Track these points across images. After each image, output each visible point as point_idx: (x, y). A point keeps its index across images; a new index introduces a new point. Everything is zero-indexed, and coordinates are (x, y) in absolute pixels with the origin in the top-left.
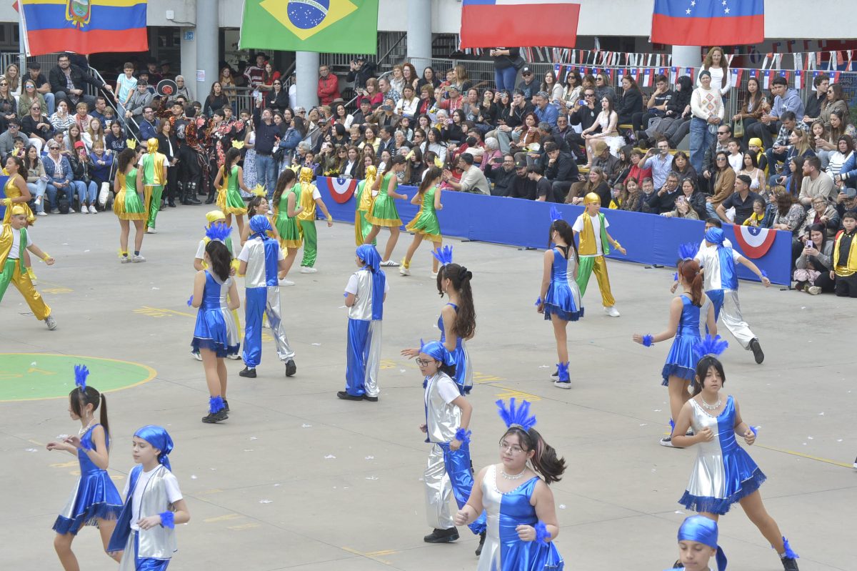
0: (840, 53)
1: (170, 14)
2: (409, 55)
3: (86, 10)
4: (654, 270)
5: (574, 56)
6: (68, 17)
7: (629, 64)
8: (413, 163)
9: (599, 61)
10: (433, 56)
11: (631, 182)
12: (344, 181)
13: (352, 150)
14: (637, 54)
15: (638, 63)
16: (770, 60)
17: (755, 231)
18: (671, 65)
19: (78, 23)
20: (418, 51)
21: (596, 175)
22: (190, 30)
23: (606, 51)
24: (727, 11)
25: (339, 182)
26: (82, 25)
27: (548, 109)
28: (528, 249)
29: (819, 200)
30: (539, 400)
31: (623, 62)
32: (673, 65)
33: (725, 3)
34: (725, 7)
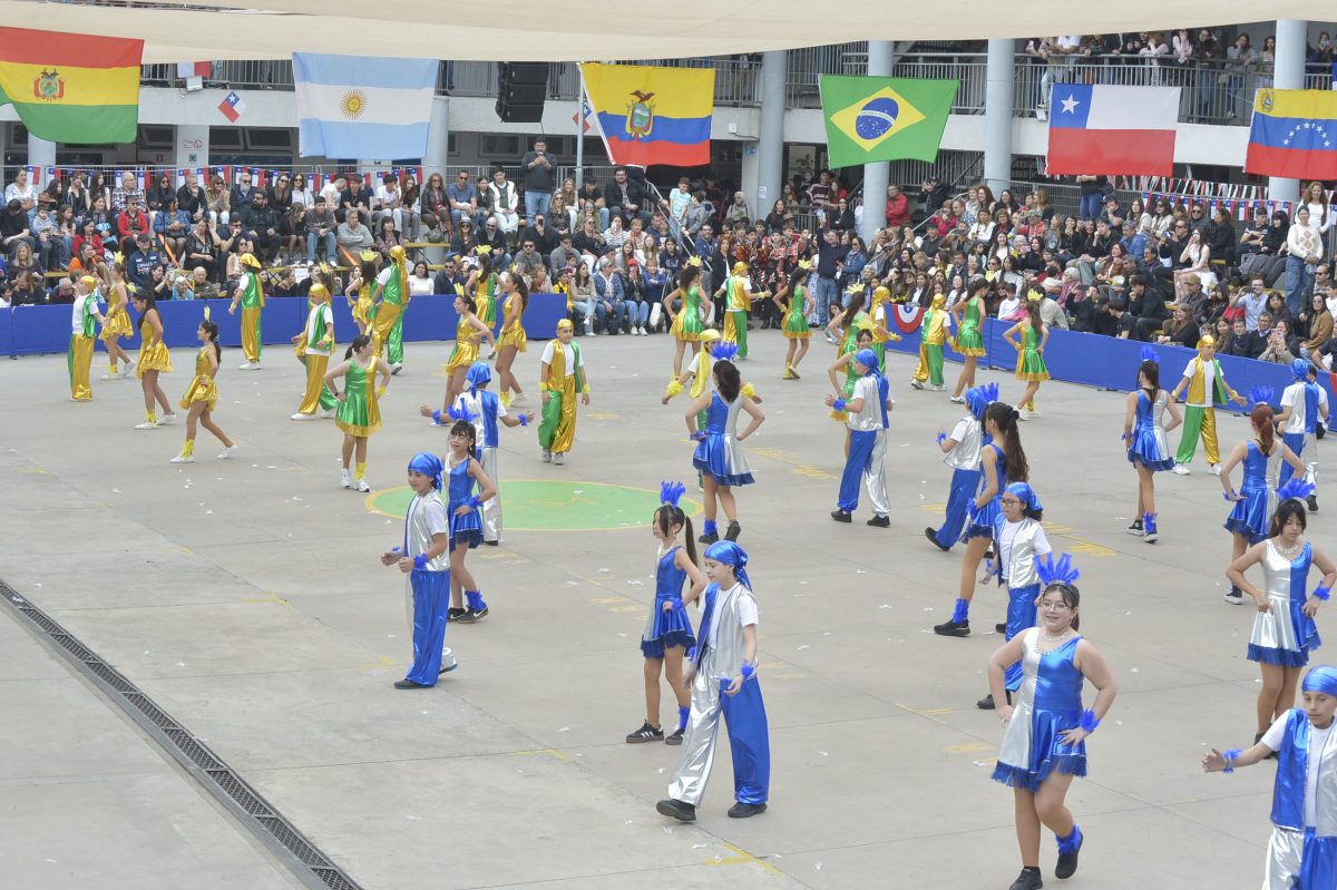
1: (732, 128)
2: (986, 177)
3: (646, 121)
5: (1164, 183)
6: (628, 129)
7: (1221, 194)
9: (1190, 191)
10: (1012, 179)
11: (1222, 323)
12: (911, 309)
13: (921, 276)
14: (1231, 186)
15: (1231, 195)
18: (1267, 198)
19: (637, 135)
20: (995, 173)
21: (1183, 313)
22: (752, 144)
23: (1198, 179)
24: (1327, 144)
25: (905, 310)
26: (640, 136)
27: (1135, 240)
28: (1108, 390)
30: (1115, 554)
31: (1215, 193)
32: (1270, 198)
33: (1324, 135)
34: (1325, 140)
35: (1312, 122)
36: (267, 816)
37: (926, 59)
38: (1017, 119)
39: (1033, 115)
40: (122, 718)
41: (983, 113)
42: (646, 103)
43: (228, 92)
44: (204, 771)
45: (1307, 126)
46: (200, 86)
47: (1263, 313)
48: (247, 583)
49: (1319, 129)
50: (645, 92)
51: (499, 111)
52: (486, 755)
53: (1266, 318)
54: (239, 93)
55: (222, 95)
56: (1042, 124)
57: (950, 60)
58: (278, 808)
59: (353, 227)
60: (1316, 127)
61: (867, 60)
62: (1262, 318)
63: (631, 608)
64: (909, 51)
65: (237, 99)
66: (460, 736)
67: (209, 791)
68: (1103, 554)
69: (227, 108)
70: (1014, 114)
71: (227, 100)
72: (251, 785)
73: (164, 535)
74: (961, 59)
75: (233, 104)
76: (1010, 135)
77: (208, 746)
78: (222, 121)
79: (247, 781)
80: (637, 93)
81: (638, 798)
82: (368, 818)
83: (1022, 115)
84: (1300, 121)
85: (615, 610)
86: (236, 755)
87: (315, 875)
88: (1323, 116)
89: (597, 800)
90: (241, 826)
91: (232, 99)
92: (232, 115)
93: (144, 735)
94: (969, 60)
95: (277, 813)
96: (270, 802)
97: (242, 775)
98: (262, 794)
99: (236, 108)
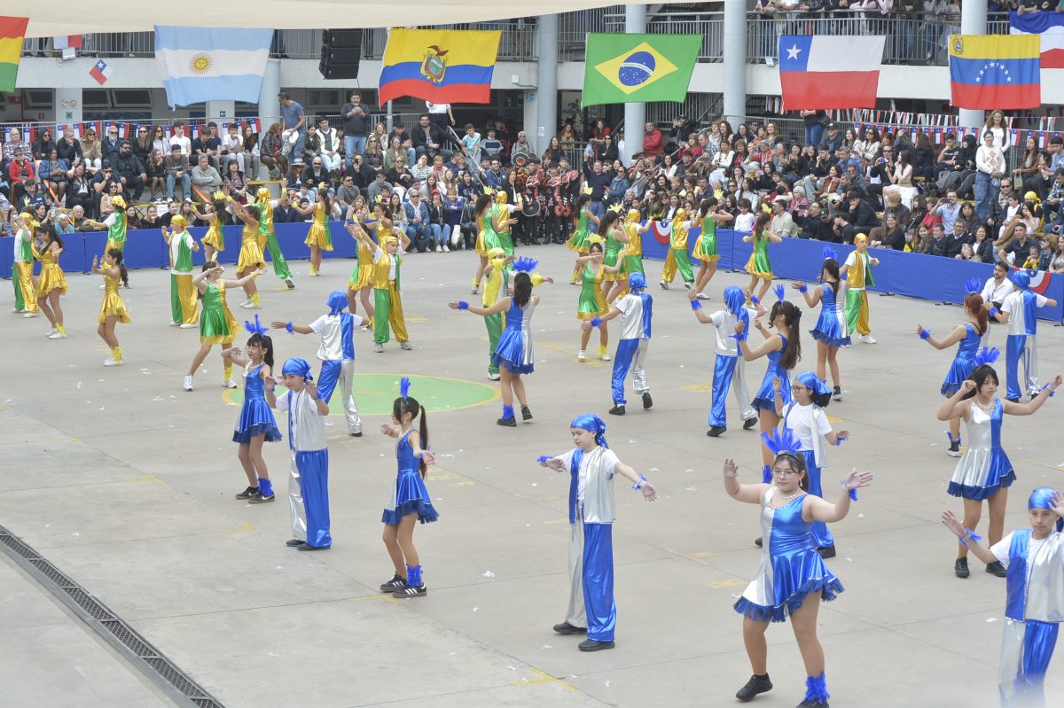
1: (515, 79)
2: (725, 114)
4: (943, 307)
5: (872, 115)
7: (920, 123)
8: (728, 209)
9: (894, 121)
10: (747, 115)
11: (922, 229)
12: (666, 226)
13: (674, 197)
14: (928, 115)
15: (930, 123)
16: (1046, 122)
17: (1032, 273)
18: (958, 124)
20: (733, 110)
22: (532, 92)
23: (900, 111)
24: (1009, 79)
25: (662, 224)
27: (850, 162)
30: (840, 421)
31: (915, 122)
32: (960, 126)
33: (1007, 72)
34: (1007, 76)
35: (997, 61)
36: (152, 657)
37: (674, 18)
38: (750, 65)
39: (763, 62)
40: (29, 580)
41: (722, 61)
42: (442, 57)
43: (97, 60)
44: (99, 622)
45: (992, 65)
46: (73, 56)
47: (958, 220)
48: (128, 466)
49: (1002, 67)
51: (322, 70)
52: (330, 601)
53: (961, 224)
54: (107, 61)
55: (91, 63)
56: (772, 69)
57: (694, 18)
58: (162, 651)
59: (204, 170)
60: (999, 66)
61: (624, 20)
63: (446, 477)
64: (659, 12)
65: (105, 66)
66: (308, 586)
67: (103, 638)
69: (97, 73)
70: (747, 61)
71: (97, 66)
72: (138, 632)
73: (57, 428)
74: (702, 17)
75: (102, 69)
76: (744, 79)
77: (102, 601)
78: (93, 84)
79: (134, 628)
81: (457, 632)
82: (237, 656)
83: (754, 62)
84: (987, 62)
86: (125, 607)
87: (193, 703)
88: (1004, 56)
89: (424, 635)
90: (133, 666)
91: (101, 65)
92: (101, 79)
93: (48, 594)
94: (709, 17)
95: (161, 654)
96: (154, 645)
97: (130, 624)
98: (148, 639)
99: (104, 73)
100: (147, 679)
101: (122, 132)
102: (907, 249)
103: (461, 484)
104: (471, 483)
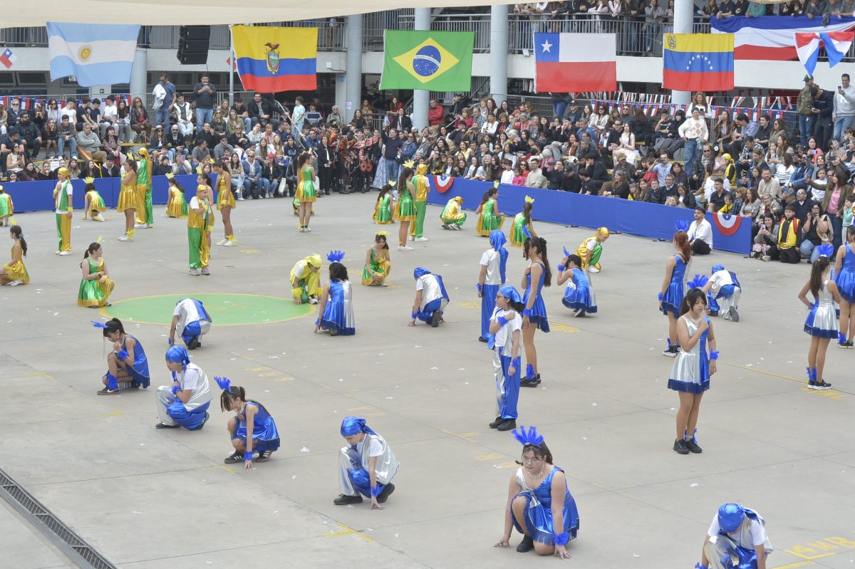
0: (782, 98)
1: (329, 65)
2: (491, 93)
3: (276, 62)
4: (659, 243)
5: (605, 94)
7: (641, 101)
8: (493, 166)
9: (621, 99)
10: (508, 93)
11: (642, 182)
12: (445, 179)
13: (450, 157)
14: (647, 95)
15: (649, 101)
16: (737, 101)
17: (727, 217)
18: (670, 102)
20: (497, 90)
21: (619, 177)
22: (342, 75)
23: (626, 91)
24: (711, 68)
25: (442, 179)
27: (587, 131)
28: (572, 226)
29: (766, 197)
30: (579, 331)
31: (637, 100)
32: (672, 102)
33: (709, 63)
34: (710, 65)
35: (702, 53)
36: (43, 514)
37: (452, 18)
38: (511, 55)
39: (521, 52)
41: (489, 52)
42: (276, 51)
43: (5, 49)
44: (1, 487)
45: (698, 56)
47: (668, 175)
48: (26, 365)
49: (706, 59)
50: (273, 43)
51: (179, 58)
52: (182, 471)
53: (671, 178)
54: (12, 49)
56: (527, 58)
57: (467, 18)
58: (51, 509)
59: (87, 134)
60: (704, 58)
61: (414, 20)
62: (668, 178)
63: (272, 374)
64: (441, 13)
65: (11, 54)
66: (164, 459)
67: (5, 500)
68: (572, 331)
70: (509, 52)
71: (5, 54)
72: (32, 494)
74: (474, 18)
75: (8, 56)
76: (506, 66)
77: (4, 470)
79: (29, 492)
80: (269, 45)
81: (280, 495)
82: (108, 514)
83: (514, 53)
84: (693, 54)
85: (261, 375)
86: (22, 475)
87: (75, 551)
88: (707, 50)
89: (254, 497)
90: (27, 522)
92: (8, 64)
94: (479, 18)
95: (49, 512)
96: (45, 505)
97: (26, 489)
98: (38, 500)
99: (11, 59)
100: (38, 531)
101: (24, 105)
102: (630, 198)
103: (284, 379)
104: (292, 379)
